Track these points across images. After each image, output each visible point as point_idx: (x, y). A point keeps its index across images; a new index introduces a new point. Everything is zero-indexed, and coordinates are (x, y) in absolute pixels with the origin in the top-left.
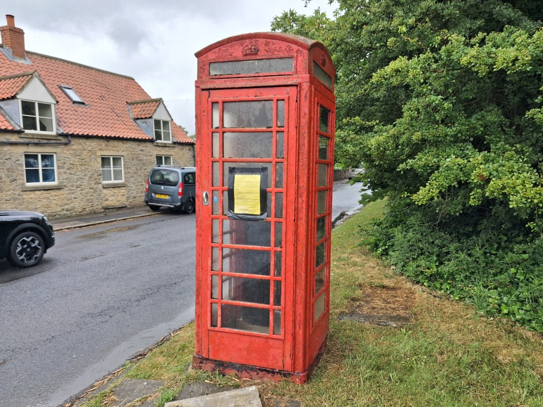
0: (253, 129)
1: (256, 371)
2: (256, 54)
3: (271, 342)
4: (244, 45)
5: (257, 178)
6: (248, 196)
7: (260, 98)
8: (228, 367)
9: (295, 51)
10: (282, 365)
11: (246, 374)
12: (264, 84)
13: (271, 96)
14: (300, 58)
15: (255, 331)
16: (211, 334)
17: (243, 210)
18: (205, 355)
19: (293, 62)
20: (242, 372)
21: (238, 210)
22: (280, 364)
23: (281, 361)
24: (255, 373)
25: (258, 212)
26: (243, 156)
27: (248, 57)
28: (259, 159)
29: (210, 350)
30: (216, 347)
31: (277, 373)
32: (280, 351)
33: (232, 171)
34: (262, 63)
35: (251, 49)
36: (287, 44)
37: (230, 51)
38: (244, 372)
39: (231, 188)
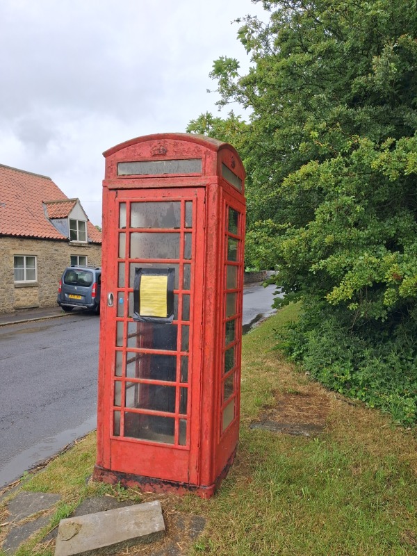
0: (160, 229)
1: (160, 484)
2: (164, 155)
3: (176, 453)
4: (153, 146)
5: (163, 280)
6: (155, 298)
7: (168, 199)
8: (130, 479)
9: (203, 152)
10: (187, 477)
11: (150, 487)
12: (172, 185)
13: (179, 197)
14: (208, 160)
15: (160, 441)
16: (113, 443)
17: (149, 312)
18: (106, 466)
19: (201, 163)
20: (145, 484)
21: (144, 311)
22: (186, 476)
23: (187, 473)
24: (159, 486)
25: (164, 314)
26: (149, 257)
27: (157, 158)
28: (166, 260)
29: (112, 460)
30: (118, 458)
31: (182, 486)
32: (186, 462)
33: (139, 271)
34: (170, 163)
35: (159, 149)
36: (196, 145)
37: (139, 151)
38: (147, 485)
39: (137, 289)
